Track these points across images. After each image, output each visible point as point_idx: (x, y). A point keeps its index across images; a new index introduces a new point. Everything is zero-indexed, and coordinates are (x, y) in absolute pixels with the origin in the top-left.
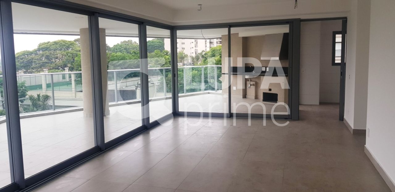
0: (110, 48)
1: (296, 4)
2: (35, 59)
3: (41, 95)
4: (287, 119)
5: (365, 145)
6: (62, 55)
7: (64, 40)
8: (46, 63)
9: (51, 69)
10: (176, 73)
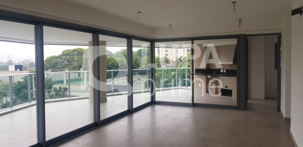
0: (113, 54)
1: (239, 24)
2: (60, 62)
3: (62, 88)
4: (236, 109)
5: (290, 129)
6: (78, 59)
7: (81, 48)
8: (67, 65)
9: (70, 69)
10: (154, 72)
